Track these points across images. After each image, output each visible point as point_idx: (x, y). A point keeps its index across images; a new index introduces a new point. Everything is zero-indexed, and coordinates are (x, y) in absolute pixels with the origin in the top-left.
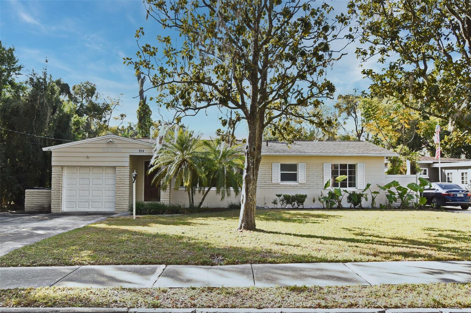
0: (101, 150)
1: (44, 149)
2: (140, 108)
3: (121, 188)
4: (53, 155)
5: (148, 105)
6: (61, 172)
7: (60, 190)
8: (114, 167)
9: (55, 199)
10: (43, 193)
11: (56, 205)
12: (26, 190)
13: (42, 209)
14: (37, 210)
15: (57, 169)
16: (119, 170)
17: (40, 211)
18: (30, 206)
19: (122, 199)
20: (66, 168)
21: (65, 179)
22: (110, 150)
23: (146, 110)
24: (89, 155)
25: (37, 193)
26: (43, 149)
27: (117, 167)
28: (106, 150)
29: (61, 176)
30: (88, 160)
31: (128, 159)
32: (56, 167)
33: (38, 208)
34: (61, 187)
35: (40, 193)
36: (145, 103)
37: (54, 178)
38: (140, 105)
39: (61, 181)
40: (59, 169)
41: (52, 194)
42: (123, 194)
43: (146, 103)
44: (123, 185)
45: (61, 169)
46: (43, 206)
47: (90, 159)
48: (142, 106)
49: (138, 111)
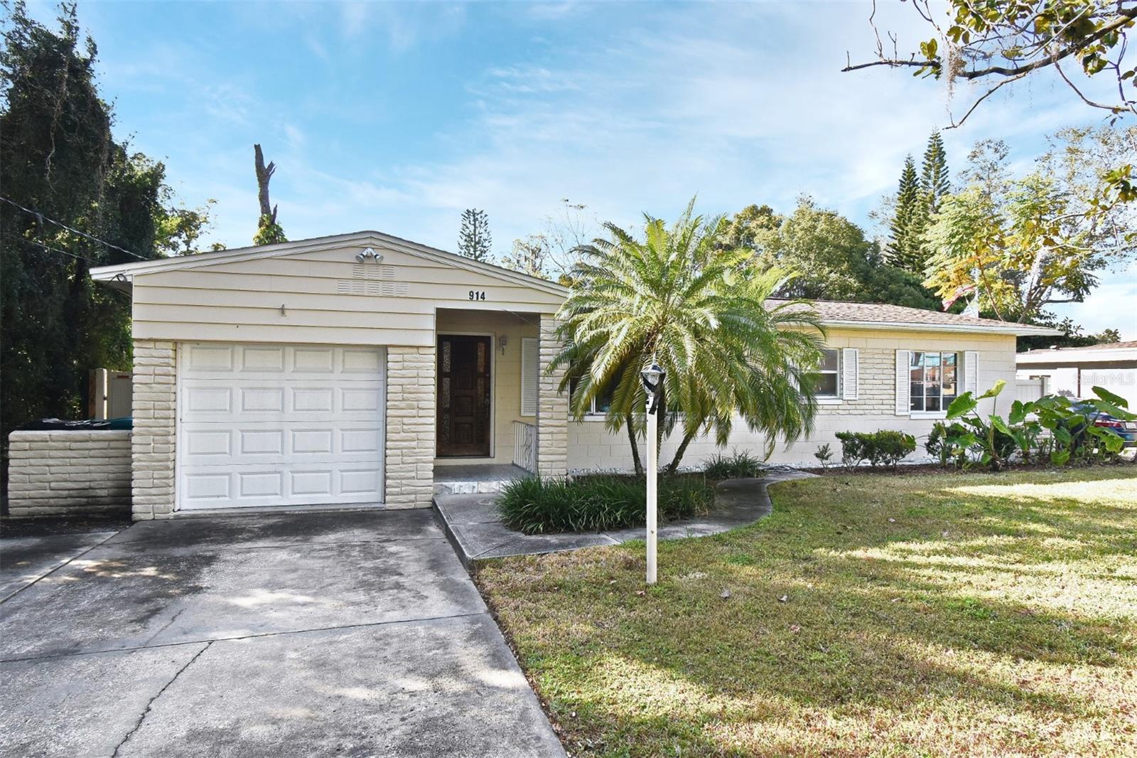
0: (333, 287)
1: (99, 274)
2: (263, 232)
3: (406, 420)
4: (137, 296)
5: (281, 226)
6: (172, 362)
7: (168, 434)
8: (382, 351)
9: (148, 468)
10: (90, 445)
11: (153, 491)
12: (14, 435)
13: (88, 504)
14: (64, 510)
15: (155, 353)
16: (399, 358)
17: (76, 512)
18: (33, 493)
19: (410, 459)
20: (186, 348)
21: (186, 392)
22: (366, 288)
23: (275, 237)
24: (289, 302)
25: (61, 445)
26: (92, 271)
27: (390, 350)
28: (351, 287)
29: (172, 379)
30: (283, 321)
31: (431, 323)
32: (151, 345)
33: (70, 501)
34: (171, 422)
35: (74, 445)
36: (272, 222)
37: (144, 388)
38: (260, 226)
39: (172, 397)
40: (164, 353)
41: (135, 448)
42: (414, 444)
43: (276, 223)
44: (414, 412)
45: (171, 353)
46: (92, 493)
47: (291, 318)
48: (267, 227)
49: (258, 237)
